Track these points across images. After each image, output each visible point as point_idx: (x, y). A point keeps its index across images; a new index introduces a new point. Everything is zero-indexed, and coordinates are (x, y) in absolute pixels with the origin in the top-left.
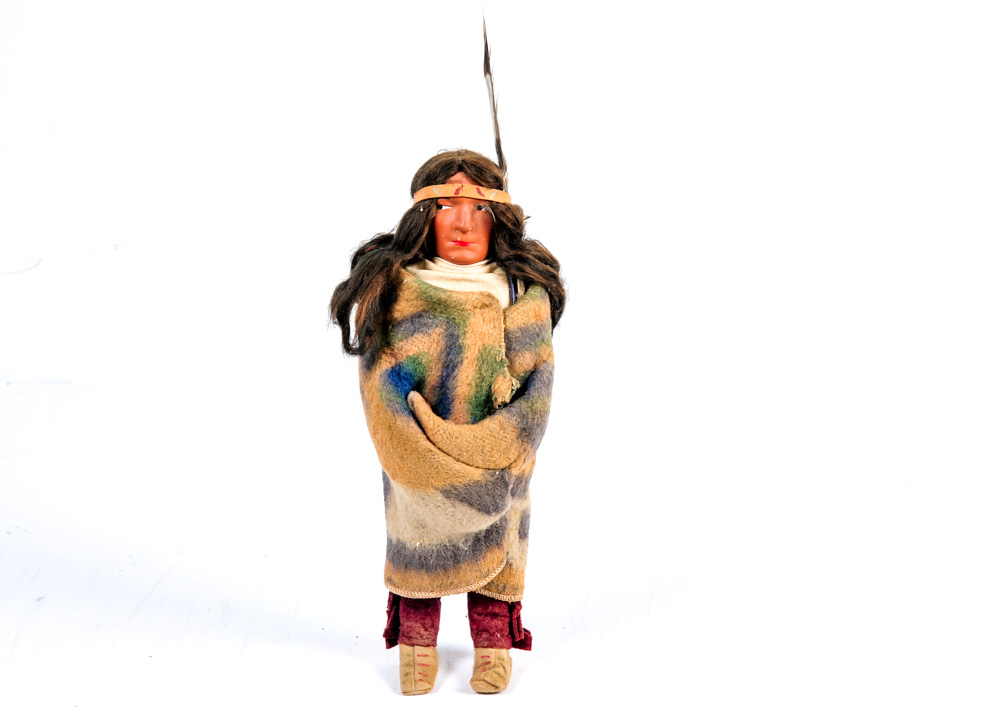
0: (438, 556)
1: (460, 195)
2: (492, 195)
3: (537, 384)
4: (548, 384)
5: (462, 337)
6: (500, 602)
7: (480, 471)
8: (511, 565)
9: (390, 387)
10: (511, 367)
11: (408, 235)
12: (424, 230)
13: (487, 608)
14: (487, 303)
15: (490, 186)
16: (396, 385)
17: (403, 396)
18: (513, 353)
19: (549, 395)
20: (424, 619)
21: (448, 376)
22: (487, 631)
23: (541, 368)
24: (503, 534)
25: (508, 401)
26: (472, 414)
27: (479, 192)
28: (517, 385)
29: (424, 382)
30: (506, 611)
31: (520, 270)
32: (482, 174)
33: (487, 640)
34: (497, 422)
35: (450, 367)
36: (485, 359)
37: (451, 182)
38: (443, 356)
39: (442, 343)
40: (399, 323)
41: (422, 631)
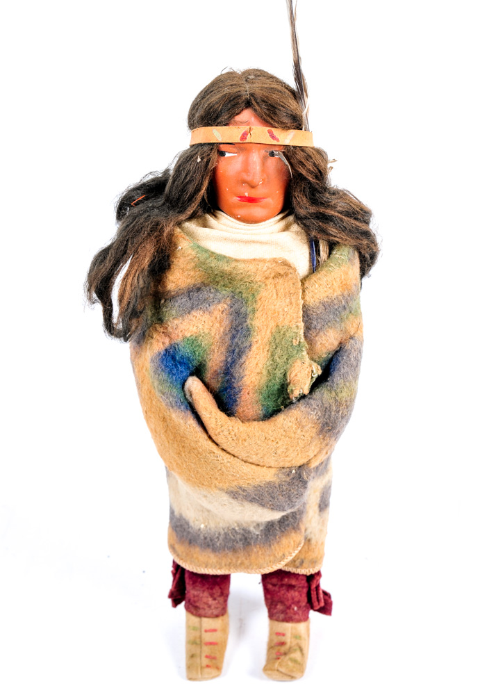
0: (226, 538)
1: (247, 141)
2: (289, 138)
3: (342, 368)
4: (356, 367)
5: (250, 316)
6: (296, 576)
7: (273, 471)
8: (309, 540)
9: (164, 376)
10: (311, 352)
11: (183, 190)
12: (202, 184)
13: (282, 580)
14: (282, 273)
15: (286, 127)
16: (170, 372)
17: (179, 386)
18: (313, 332)
19: (356, 378)
20: (212, 589)
21: (233, 362)
22: (282, 602)
23: (348, 346)
24: (301, 518)
25: (306, 391)
26: (263, 405)
27: (273, 137)
28: (318, 371)
29: (204, 366)
30: (304, 583)
31: (324, 231)
32: (275, 114)
33: (283, 612)
34: (293, 419)
35: (235, 353)
36: (278, 341)
37: (236, 123)
38: (227, 338)
39: (226, 323)
40: (173, 297)
41: (210, 601)
